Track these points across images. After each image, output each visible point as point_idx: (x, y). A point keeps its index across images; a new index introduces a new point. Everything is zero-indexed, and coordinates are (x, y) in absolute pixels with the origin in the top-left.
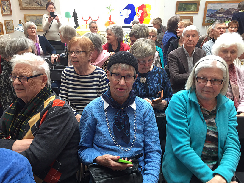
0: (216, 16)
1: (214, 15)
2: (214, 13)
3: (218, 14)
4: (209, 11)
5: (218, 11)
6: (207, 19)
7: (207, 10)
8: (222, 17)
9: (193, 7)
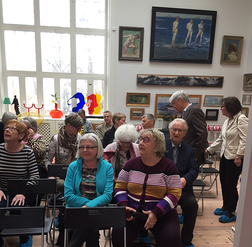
0: (168, 109)
1: (165, 108)
2: (165, 106)
3: (169, 107)
4: (160, 104)
5: (169, 104)
6: (158, 112)
7: (158, 103)
8: (173, 110)
9: (144, 99)
